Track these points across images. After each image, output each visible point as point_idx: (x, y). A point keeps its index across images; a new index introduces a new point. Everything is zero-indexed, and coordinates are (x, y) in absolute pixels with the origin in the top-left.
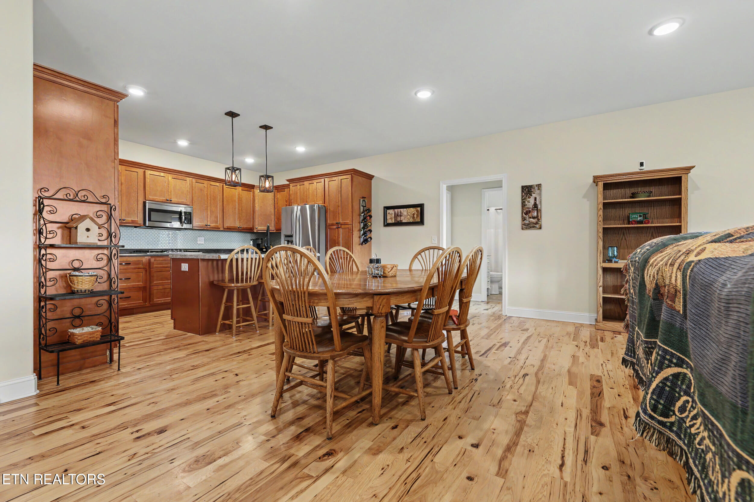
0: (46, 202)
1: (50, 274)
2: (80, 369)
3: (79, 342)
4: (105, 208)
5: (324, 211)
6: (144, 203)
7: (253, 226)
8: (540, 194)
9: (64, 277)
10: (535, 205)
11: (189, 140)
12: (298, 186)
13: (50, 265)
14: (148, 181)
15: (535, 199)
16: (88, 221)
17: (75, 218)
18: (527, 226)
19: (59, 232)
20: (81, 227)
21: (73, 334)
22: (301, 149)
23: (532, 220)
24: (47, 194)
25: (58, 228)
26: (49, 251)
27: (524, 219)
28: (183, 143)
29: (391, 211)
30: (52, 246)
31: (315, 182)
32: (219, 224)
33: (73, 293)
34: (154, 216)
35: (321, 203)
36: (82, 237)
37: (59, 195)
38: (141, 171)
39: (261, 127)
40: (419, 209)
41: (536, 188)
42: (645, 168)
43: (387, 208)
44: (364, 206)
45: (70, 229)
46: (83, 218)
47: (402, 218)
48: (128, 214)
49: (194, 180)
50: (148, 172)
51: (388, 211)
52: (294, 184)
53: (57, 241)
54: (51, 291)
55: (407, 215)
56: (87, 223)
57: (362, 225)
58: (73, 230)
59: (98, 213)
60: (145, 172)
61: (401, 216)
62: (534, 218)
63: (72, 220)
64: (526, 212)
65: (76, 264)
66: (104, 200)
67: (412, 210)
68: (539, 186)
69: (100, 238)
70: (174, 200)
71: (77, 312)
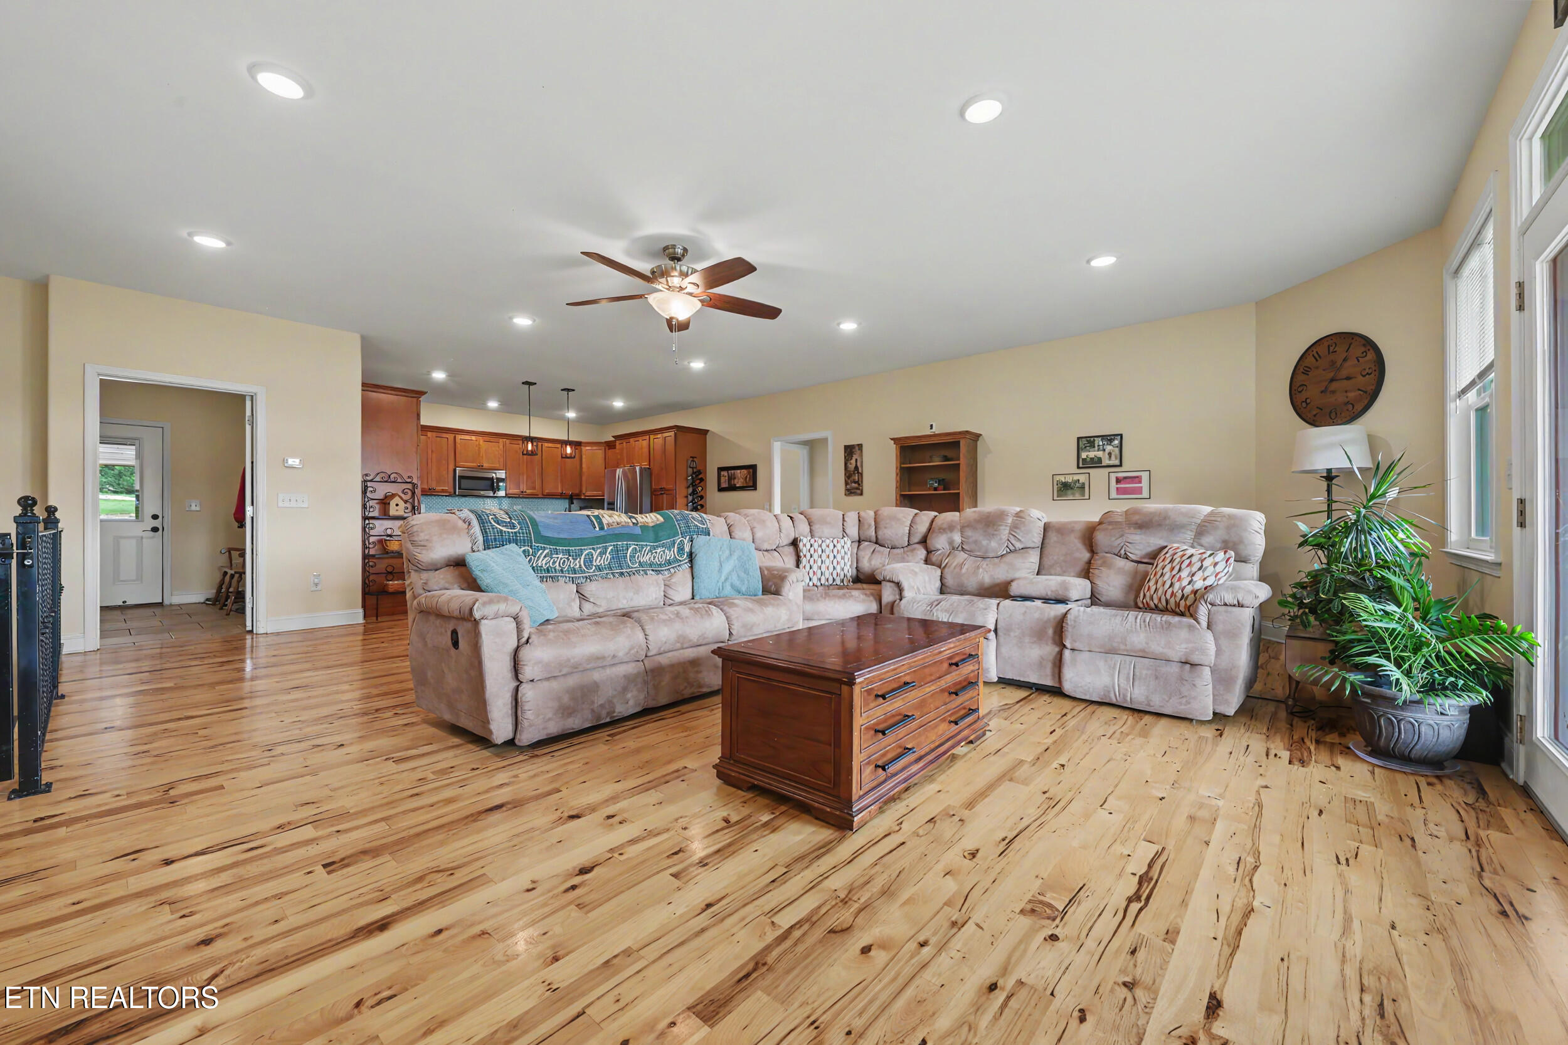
0: (369, 484)
1: (372, 539)
2: (393, 614)
3: (391, 590)
4: (409, 486)
5: (648, 472)
6: (455, 471)
7: (581, 491)
8: (861, 455)
9: (380, 541)
10: (856, 468)
11: (499, 401)
12: (625, 444)
13: (372, 532)
14: (458, 446)
15: (856, 460)
16: (397, 498)
17: (389, 496)
18: (850, 492)
19: (377, 506)
20: (393, 503)
21: (387, 585)
22: (618, 404)
23: (853, 484)
24: (368, 478)
25: (377, 503)
26: (371, 521)
27: (847, 484)
28: (493, 404)
29: (724, 473)
30: (373, 518)
31: (640, 439)
32: (537, 491)
33: (387, 553)
34: (465, 483)
35: (645, 464)
36: (393, 511)
37: (378, 479)
38: (451, 436)
39: (562, 390)
40: (751, 470)
41: (857, 448)
42: (936, 430)
43: (720, 469)
44: (693, 468)
45: (385, 504)
46: (393, 496)
47: (736, 481)
48: (438, 482)
49: (508, 441)
50: (459, 437)
51: (722, 473)
52: (621, 442)
53: (376, 514)
54: (372, 552)
55: (740, 477)
56: (396, 500)
57: (690, 490)
58: (387, 506)
59: (405, 491)
60: (455, 437)
61: (735, 478)
62: (855, 482)
63: (386, 497)
64: (849, 475)
65: (389, 532)
66: (409, 480)
67: (745, 471)
68: (860, 446)
69: (406, 511)
70: (486, 465)
71: (389, 569)
